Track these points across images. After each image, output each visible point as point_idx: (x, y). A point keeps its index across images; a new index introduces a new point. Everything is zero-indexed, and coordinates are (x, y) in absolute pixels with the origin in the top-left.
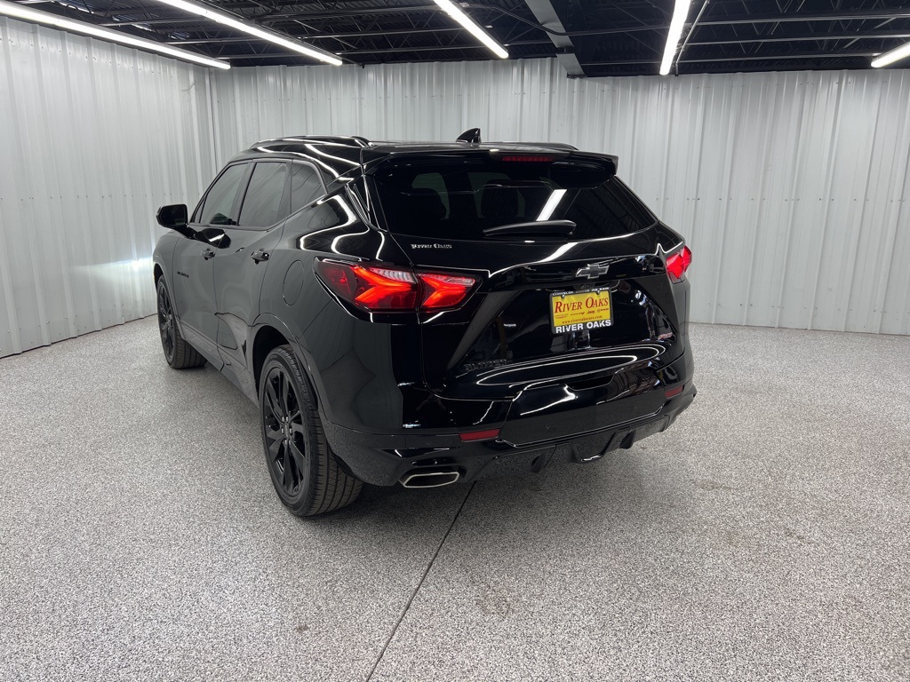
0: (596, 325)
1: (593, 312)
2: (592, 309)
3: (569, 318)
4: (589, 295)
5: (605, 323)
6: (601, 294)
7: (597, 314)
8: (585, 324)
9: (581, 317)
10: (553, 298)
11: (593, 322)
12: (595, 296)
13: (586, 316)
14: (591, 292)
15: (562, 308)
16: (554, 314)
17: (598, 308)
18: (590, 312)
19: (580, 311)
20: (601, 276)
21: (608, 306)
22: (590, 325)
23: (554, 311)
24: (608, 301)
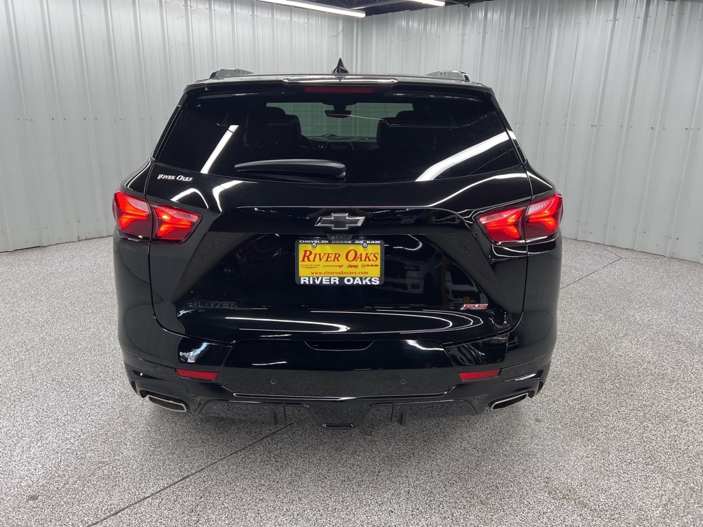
0: (357, 281)
1: (356, 266)
2: (354, 263)
3: (321, 269)
4: (352, 247)
5: (370, 281)
6: (369, 247)
7: (360, 269)
8: (341, 279)
9: (339, 270)
10: (300, 246)
11: (354, 278)
12: (360, 250)
13: (345, 269)
14: (353, 243)
15: (311, 258)
16: (300, 263)
17: (363, 263)
18: (350, 266)
19: (336, 263)
20: (352, 228)
21: (378, 262)
22: (349, 281)
23: (301, 258)
24: (379, 257)
